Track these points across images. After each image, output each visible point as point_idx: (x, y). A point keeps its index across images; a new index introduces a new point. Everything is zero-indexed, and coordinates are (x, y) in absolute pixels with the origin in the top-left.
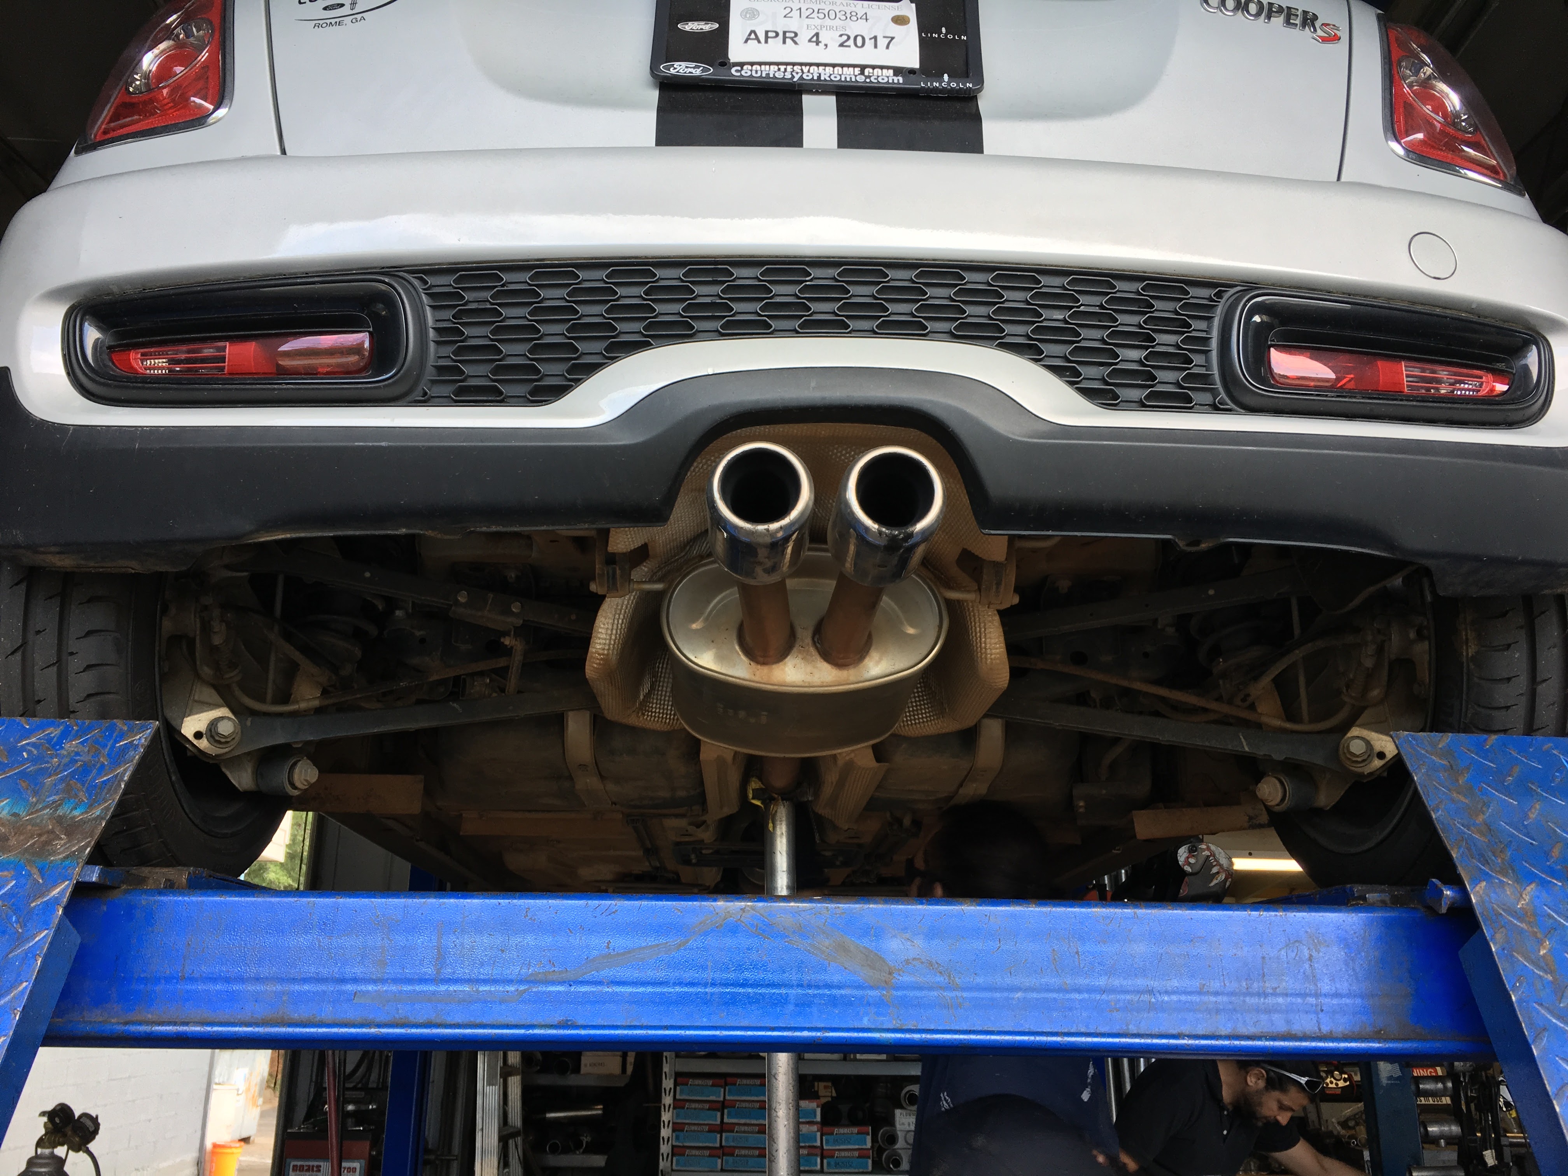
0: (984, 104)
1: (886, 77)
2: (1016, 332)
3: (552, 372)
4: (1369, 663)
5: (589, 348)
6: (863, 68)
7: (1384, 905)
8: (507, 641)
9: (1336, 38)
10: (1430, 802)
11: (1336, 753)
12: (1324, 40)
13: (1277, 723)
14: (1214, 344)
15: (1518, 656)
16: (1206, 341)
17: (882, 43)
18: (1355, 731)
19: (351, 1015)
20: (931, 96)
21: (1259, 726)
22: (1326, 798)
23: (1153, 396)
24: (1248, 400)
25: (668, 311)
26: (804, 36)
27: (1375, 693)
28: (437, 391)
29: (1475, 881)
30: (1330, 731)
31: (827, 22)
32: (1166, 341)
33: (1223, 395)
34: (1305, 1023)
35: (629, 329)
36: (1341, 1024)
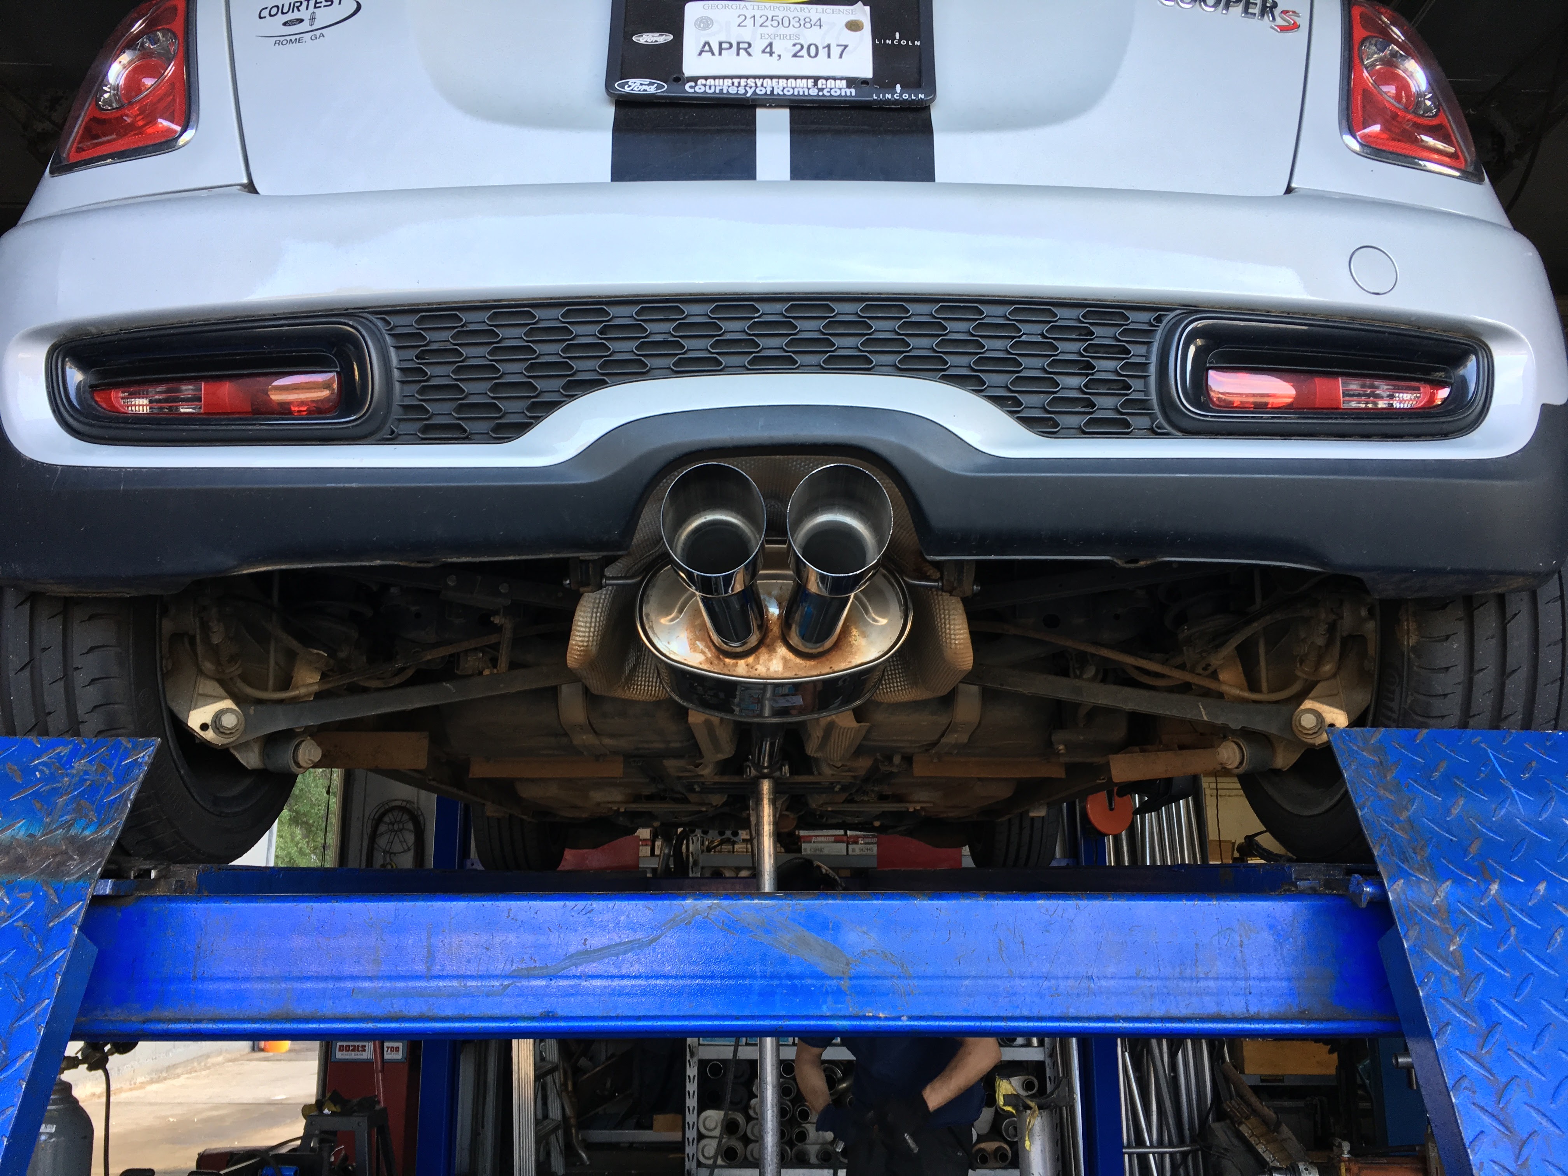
0: (936, 114)
1: (839, 90)
2: (959, 363)
3: (513, 409)
4: (1320, 641)
5: (548, 386)
6: (816, 79)
7: (1313, 893)
8: (497, 620)
9: (1295, 26)
10: (1356, 801)
11: (1290, 724)
12: (1283, 29)
13: (1236, 692)
14: (1153, 369)
15: (1457, 646)
16: (1144, 366)
17: (835, 51)
18: (1308, 704)
19: (350, 1010)
20: (882, 107)
21: (1221, 695)
22: (1283, 760)
23: (1092, 422)
24: (1185, 424)
25: (624, 349)
26: (759, 45)
27: (1328, 668)
28: (404, 428)
29: (1394, 879)
30: (1287, 700)
31: (782, 30)
32: (1106, 367)
33: (1161, 419)
34: (1235, 1006)
35: (586, 367)
36: (1267, 1010)
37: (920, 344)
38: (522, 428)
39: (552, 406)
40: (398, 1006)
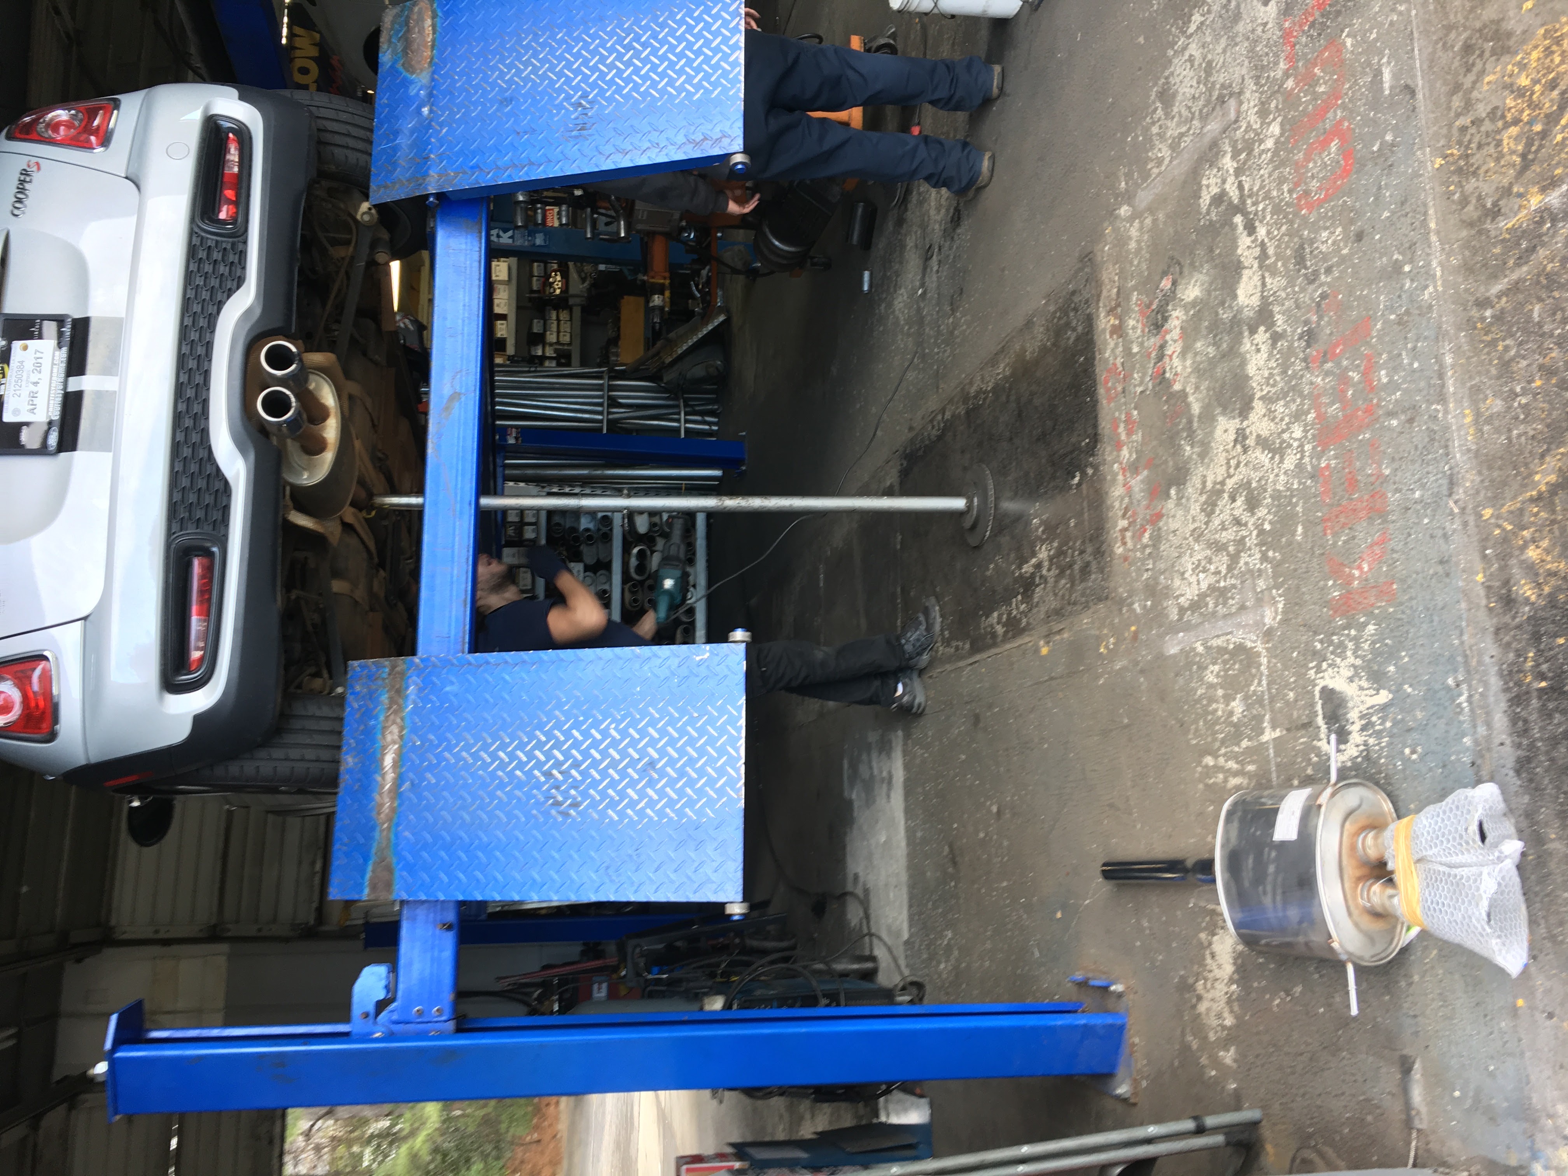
0: (77, 315)
1: (64, 353)
2: (212, 309)
3: (218, 485)
4: (330, 206)
5: (209, 469)
6: (53, 364)
7: (435, 221)
9: (37, 164)
10: (398, 198)
11: (368, 227)
12: (39, 169)
13: (351, 249)
14: (219, 238)
15: (337, 151)
16: (217, 242)
17: (38, 355)
18: (359, 217)
20: (73, 337)
21: (352, 258)
22: (385, 235)
23: (240, 263)
24: (242, 230)
25: (195, 437)
26: (33, 388)
27: (342, 206)
28: (222, 533)
29: (426, 189)
30: (357, 228)
31: (24, 378)
32: (217, 255)
33: (240, 239)
34: (476, 256)
36: (476, 244)
37: (202, 322)
38: (226, 483)
39: (218, 469)
40: (464, 560)
